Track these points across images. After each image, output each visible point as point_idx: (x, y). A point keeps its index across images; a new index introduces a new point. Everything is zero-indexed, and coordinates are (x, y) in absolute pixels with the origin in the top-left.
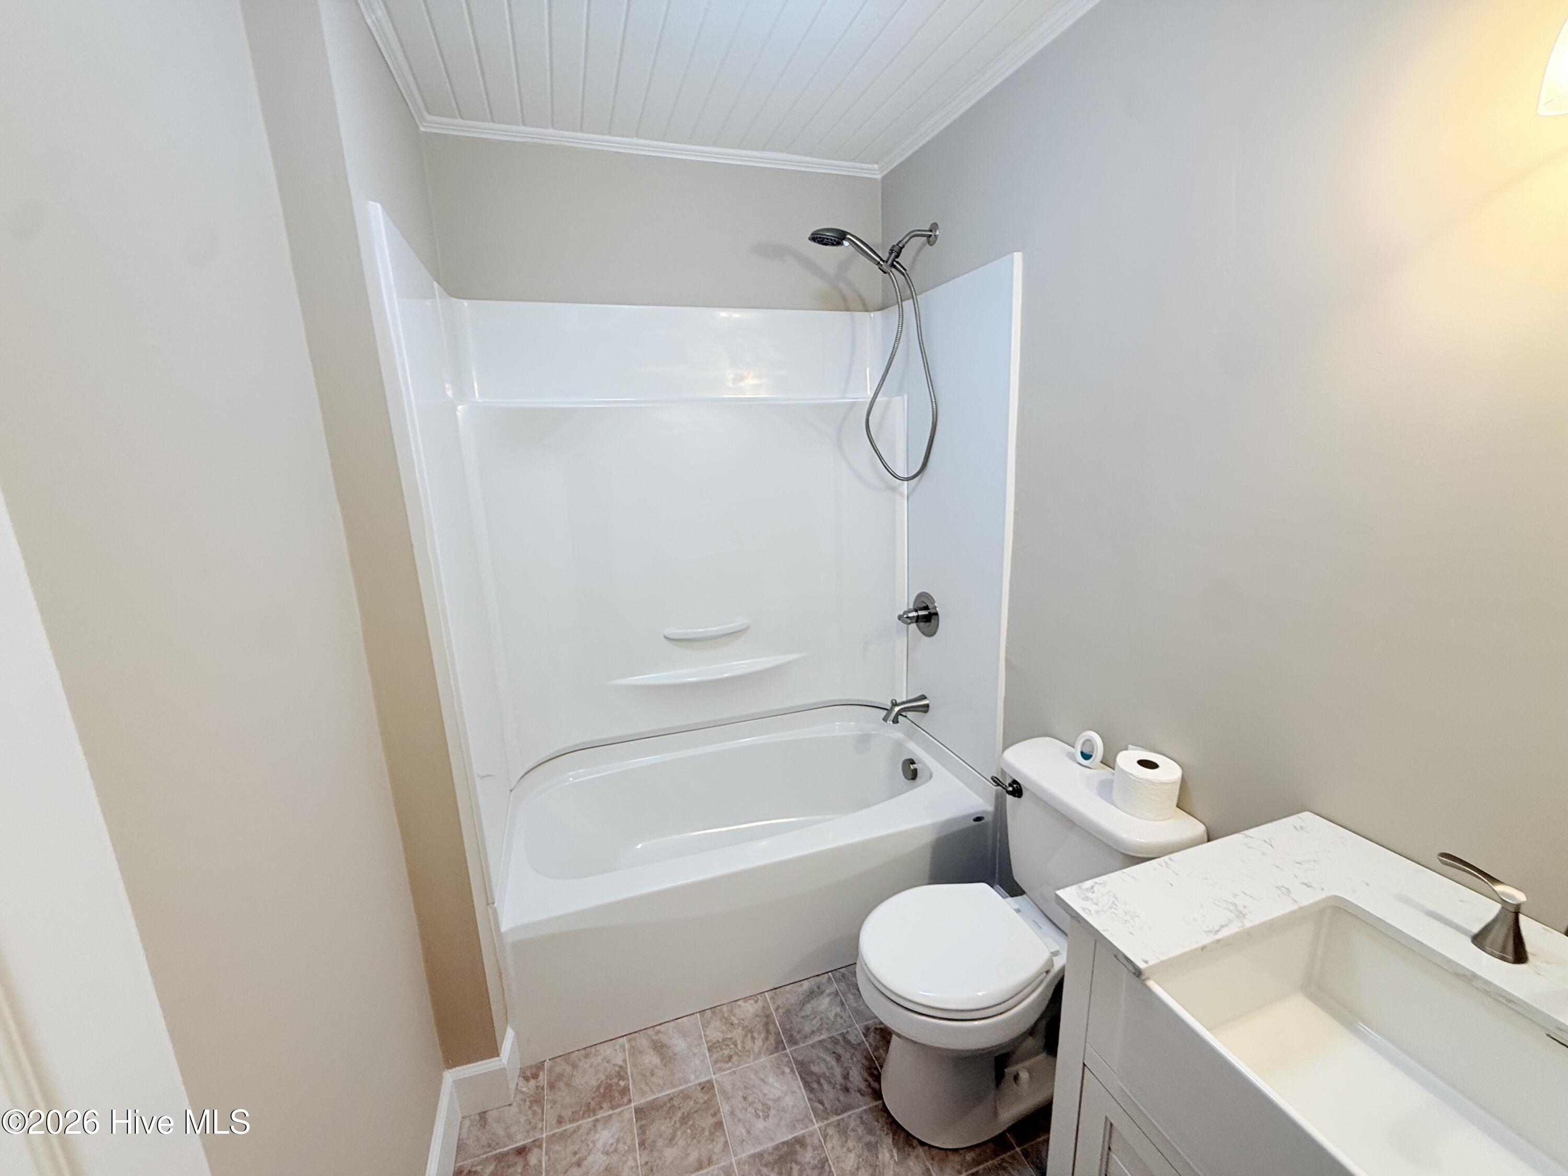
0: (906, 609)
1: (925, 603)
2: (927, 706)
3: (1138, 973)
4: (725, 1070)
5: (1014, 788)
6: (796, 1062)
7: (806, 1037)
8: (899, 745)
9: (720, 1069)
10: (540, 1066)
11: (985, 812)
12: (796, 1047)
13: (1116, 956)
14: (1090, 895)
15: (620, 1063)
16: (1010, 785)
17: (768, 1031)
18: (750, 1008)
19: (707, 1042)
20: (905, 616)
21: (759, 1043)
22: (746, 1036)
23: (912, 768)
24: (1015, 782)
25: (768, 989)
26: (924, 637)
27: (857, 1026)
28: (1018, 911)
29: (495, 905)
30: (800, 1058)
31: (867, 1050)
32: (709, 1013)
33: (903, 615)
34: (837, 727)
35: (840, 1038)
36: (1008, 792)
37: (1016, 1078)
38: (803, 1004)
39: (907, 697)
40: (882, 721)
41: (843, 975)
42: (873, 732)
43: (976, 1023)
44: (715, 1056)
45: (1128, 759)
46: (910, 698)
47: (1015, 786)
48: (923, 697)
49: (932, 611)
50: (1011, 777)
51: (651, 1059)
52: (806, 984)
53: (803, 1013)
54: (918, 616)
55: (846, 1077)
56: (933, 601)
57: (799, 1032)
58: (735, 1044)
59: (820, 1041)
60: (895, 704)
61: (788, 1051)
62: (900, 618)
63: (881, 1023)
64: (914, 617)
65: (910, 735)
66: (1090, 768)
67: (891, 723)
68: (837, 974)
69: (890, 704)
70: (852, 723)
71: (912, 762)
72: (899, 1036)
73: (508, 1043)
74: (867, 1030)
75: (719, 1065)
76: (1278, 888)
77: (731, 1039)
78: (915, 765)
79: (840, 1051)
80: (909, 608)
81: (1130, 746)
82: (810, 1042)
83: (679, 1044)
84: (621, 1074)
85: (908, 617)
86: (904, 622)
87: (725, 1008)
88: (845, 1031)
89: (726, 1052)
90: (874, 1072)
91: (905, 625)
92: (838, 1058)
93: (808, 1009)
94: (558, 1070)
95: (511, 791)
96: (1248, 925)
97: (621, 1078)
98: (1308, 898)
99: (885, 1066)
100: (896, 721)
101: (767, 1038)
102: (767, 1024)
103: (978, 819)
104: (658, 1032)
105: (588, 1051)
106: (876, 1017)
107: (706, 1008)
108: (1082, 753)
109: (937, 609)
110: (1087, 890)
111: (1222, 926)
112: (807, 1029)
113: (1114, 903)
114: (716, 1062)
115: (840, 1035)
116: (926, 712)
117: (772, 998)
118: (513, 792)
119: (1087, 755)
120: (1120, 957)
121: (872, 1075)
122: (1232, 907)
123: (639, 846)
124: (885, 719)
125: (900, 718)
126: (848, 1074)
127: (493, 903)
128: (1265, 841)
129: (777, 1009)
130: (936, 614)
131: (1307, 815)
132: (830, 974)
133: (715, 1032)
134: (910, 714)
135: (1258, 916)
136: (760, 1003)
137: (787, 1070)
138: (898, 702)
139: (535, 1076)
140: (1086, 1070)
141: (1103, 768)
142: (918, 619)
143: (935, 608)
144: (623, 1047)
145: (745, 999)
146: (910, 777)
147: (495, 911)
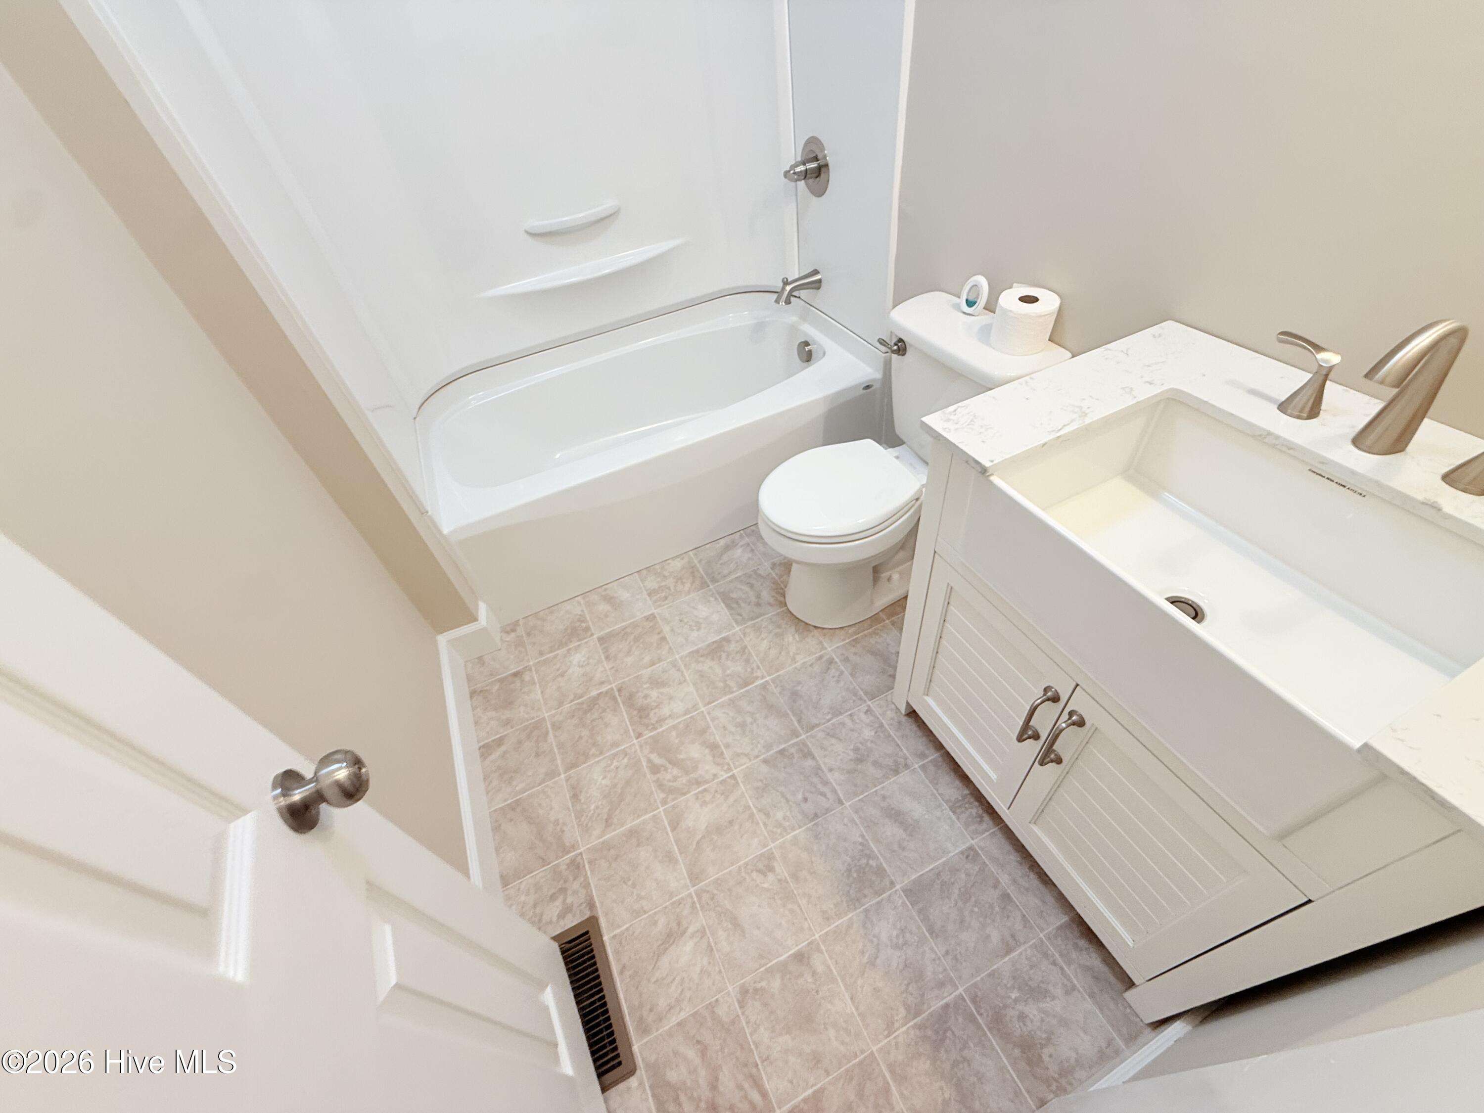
0: (793, 163)
1: (814, 152)
2: (819, 281)
3: (984, 471)
4: (664, 606)
5: (899, 347)
6: (719, 593)
7: (725, 576)
8: (794, 329)
9: (660, 606)
10: (516, 623)
11: (874, 380)
12: (716, 584)
13: (967, 462)
14: (952, 417)
15: (580, 613)
16: (896, 344)
17: (694, 577)
18: (678, 564)
19: (647, 590)
20: (792, 172)
21: (688, 585)
22: (676, 582)
23: (807, 350)
24: (901, 340)
25: (691, 549)
26: (814, 198)
27: (766, 564)
28: (897, 457)
29: (430, 513)
30: (722, 590)
31: (773, 578)
32: (645, 572)
33: (790, 171)
34: (731, 319)
35: (752, 573)
36: (893, 352)
37: (889, 579)
38: (720, 556)
39: (799, 274)
40: (775, 304)
41: (753, 531)
42: (767, 319)
43: (857, 542)
44: (655, 598)
45: (1009, 299)
46: (802, 274)
47: (899, 344)
48: (816, 272)
49: (821, 162)
50: (896, 336)
51: (603, 607)
52: (722, 542)
53: (721, 561)
54: (806, 170)
55: (758, 596)
56: (822, 148)
57: (719, 574)
58: (669, 588)
59: (737, 578)
60: (786, 283)
61: (711, 587)
62: (786, 174)
63: (785, 558)
64: (801, 171)
65: (804, 318)
66: (973, 316)
67: (784, 304)
68: (748, 531)
69: (781, 285)
70: (746, 313)
71: (807, 344)
72: (798, 563)
73: (483, 611)
74: (774, 566)
75: (658, 603)
76: (1123, 388)
77: (665, 586)
78: (809, 347)
79: (752, 581)
80: (797, 160)
81: (1015, 284)
82: (728, 579)
83: (624, 595)
84: (582, 619)
85: (795, 173)
86: (791, 180)
87: (657, 567)
88: (756, 568)
89: (663, 595)
90: (780, 592)
91: (793, 184)
92: (752, 586)
93: (725, 558)
94: (531, 624)
95: (415, 418)
96: (1088, 421)
97: (582, 622)
98: (1145, 393)
99: (788, 587)
100: (788, 302)
101: (694, 582)
102: (693, 573)
103: (868, 387)
104: (605, 590)
105: (551, 609)
106: (782, 555)
107: (641, 569)
108: (967, 301)
109: (828, 158)
110: (950, 413)
111: (1065, 426)
112: (725, 572)
113: (971, 421)
114: (655, 602)
115: (752, 571)
116: (819, 288)
117: (695, 555)
118: (417, 419)
119: (971, 302)
120: (971, 462)
121: (778, 593)
122: (1076, 410)
123: (558, 456)
124: (777, 301)
125: (792, 299)
126: (760, 595)
127: (427, 512)
128: (1122, 351)
129: (700, 561)
130: (827, 165)
131: (1169, 323)
132: (742, 532)
133: (652, 583)
134: (803, 293)
135: (1098, 413)
136: (686, 559)
137: (712, 599)
138: (789, 280)
139: (514, 630)
140: (936, 555)
141: (986, 314)
142: (805, 175)
143: (825, 157)
144: (579, 603)
145: (673, 558)
146: (805, 358)
147: (430, 518)
